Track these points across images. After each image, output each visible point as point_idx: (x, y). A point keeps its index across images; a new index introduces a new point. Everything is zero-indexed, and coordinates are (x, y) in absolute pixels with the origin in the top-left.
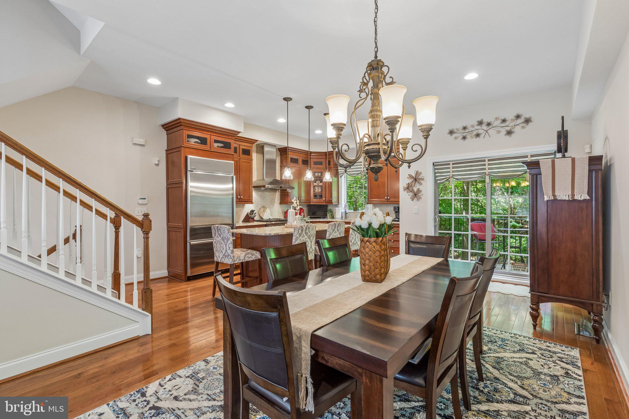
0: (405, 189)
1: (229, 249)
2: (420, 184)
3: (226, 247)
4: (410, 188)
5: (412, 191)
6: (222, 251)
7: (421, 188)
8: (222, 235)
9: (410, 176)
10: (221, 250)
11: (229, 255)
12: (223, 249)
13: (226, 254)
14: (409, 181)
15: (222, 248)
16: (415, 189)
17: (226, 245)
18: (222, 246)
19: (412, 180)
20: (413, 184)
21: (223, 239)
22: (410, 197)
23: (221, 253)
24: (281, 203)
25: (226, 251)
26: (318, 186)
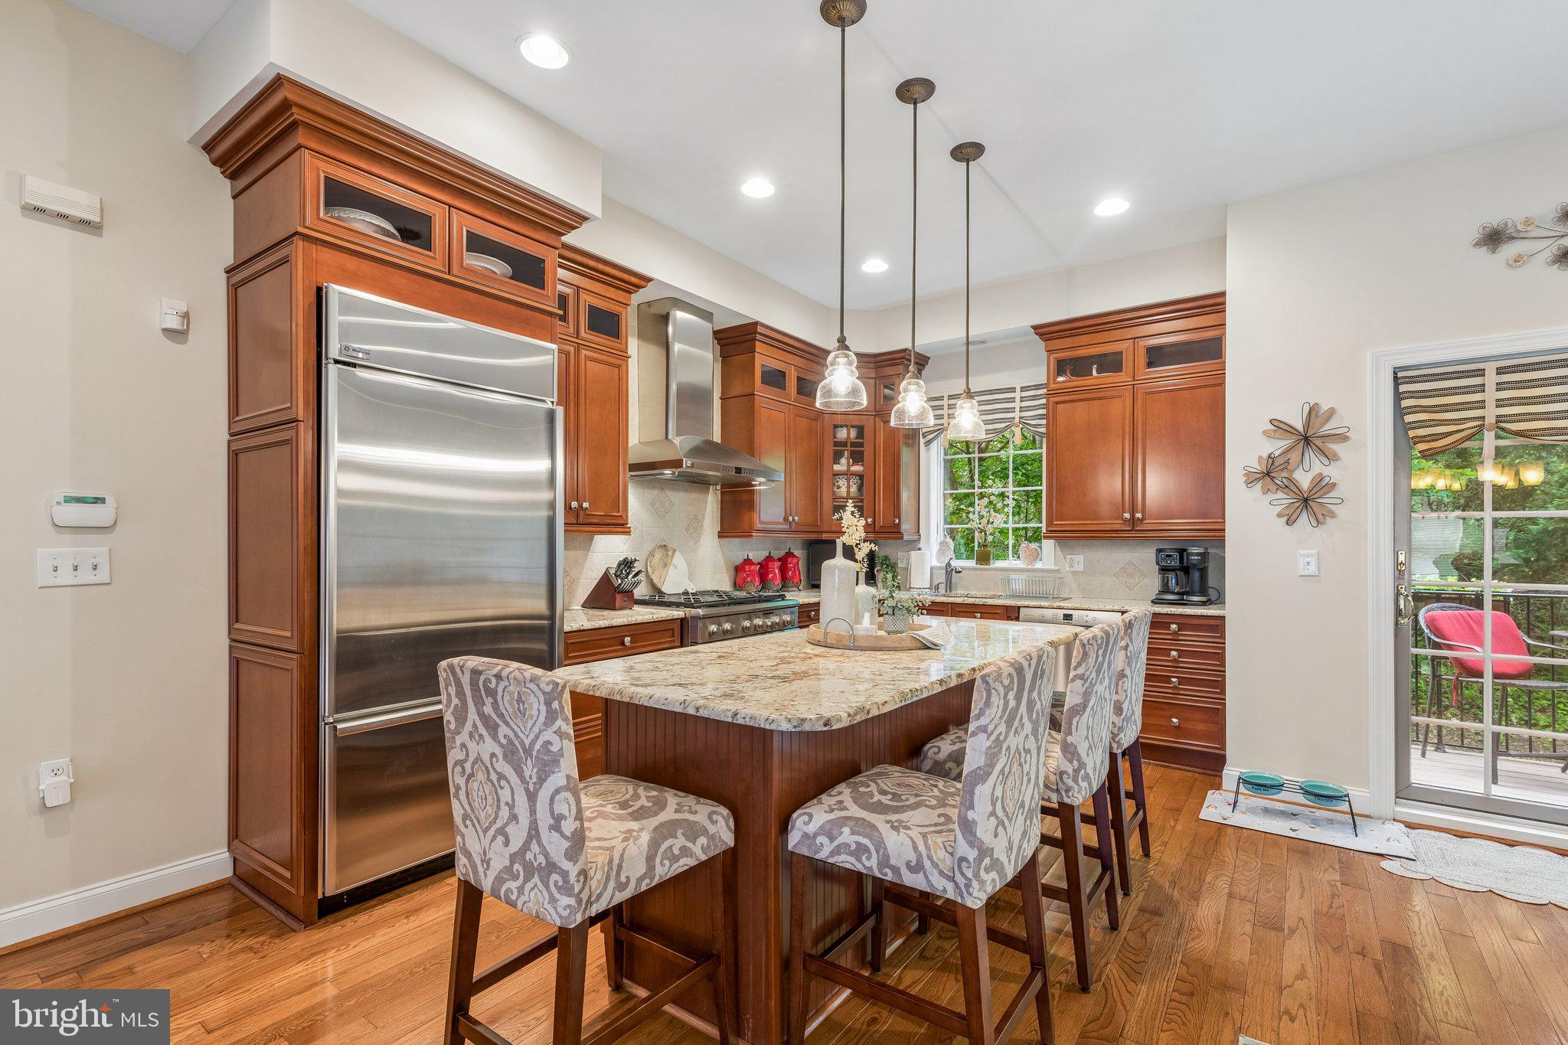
0: (1251, 479)
1: (556, 827)
2: (1330, 457)
3: (533, 812)
4: (1280, 477)
5: (1290, 486)
6: (502, 831)
7: (1332, 472)
8: (503, 730)
9: (1280, 427)
10: (499, 824)
11: (552, 867)
12: (514, 818)
13: (534, 855)
14: (1276, 446)
15: (505, 813)
16: (1304, 480)
17: (532, 797)
18: (505, 795)
19: (1285, 443)
20: (1295, 456)
21: (510, 753)
22: (1279, 509)
23: (500, 839)
24: (722, 535)
25: (534, 833)
26: (847, 474)
